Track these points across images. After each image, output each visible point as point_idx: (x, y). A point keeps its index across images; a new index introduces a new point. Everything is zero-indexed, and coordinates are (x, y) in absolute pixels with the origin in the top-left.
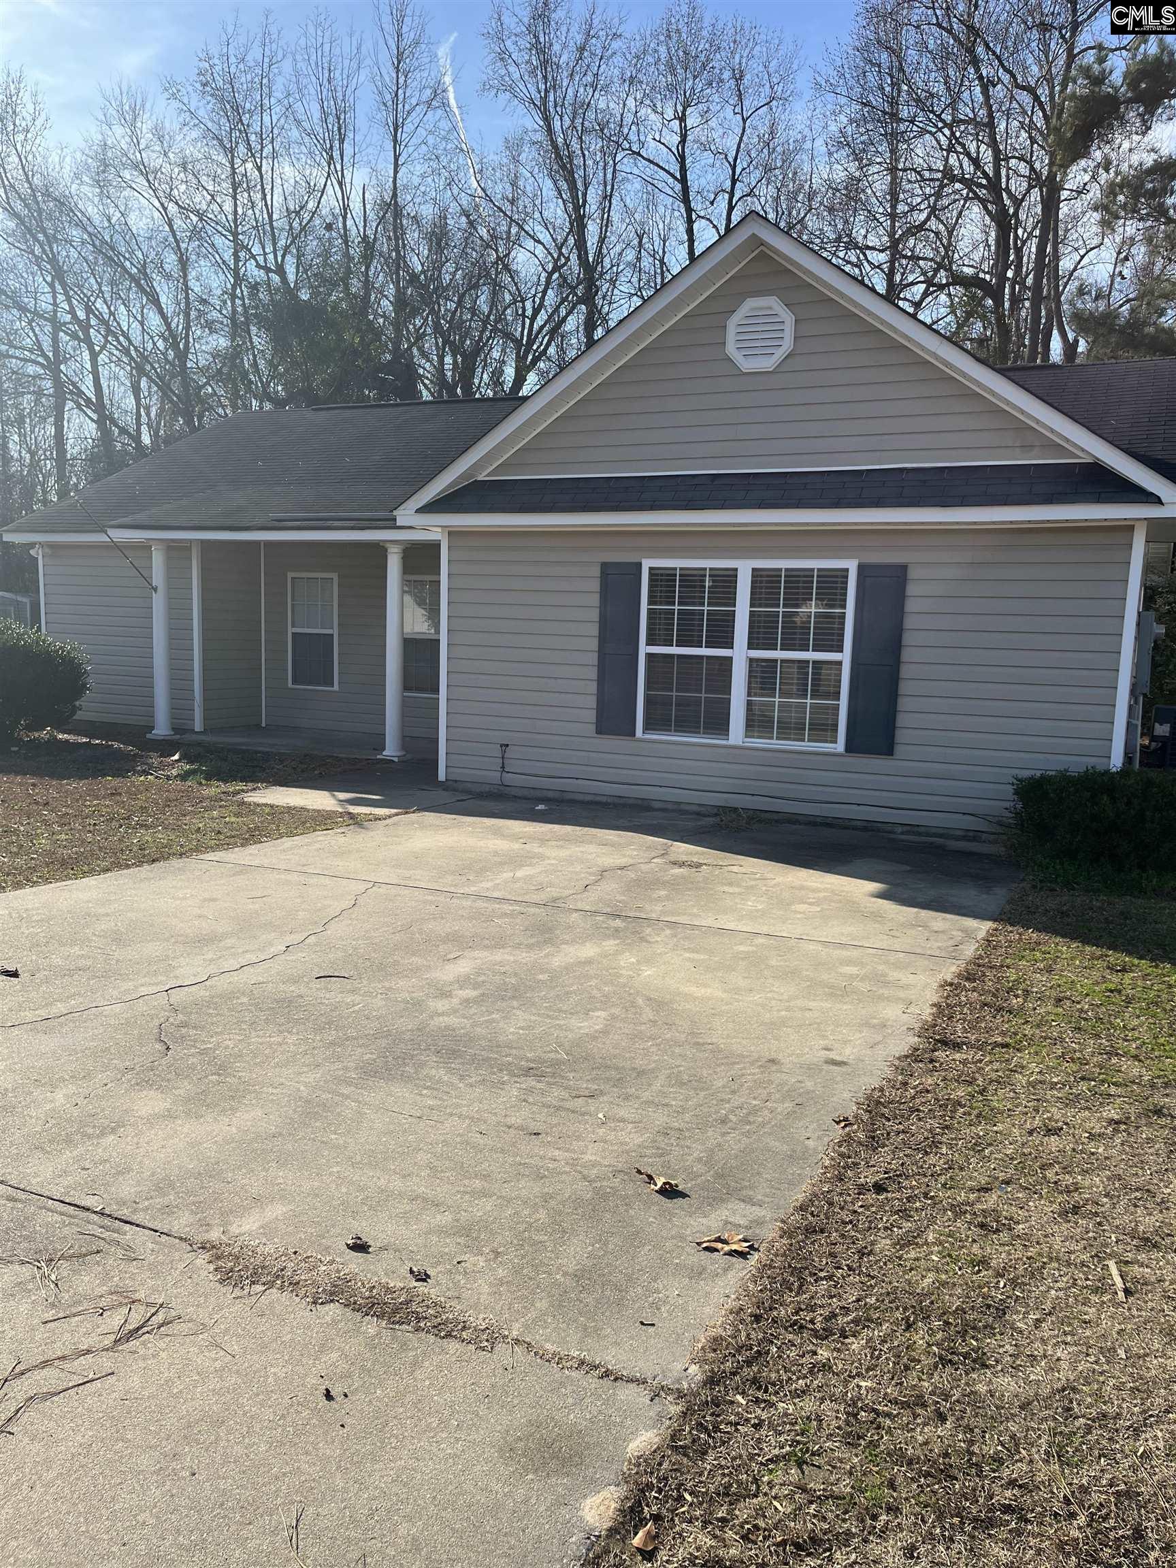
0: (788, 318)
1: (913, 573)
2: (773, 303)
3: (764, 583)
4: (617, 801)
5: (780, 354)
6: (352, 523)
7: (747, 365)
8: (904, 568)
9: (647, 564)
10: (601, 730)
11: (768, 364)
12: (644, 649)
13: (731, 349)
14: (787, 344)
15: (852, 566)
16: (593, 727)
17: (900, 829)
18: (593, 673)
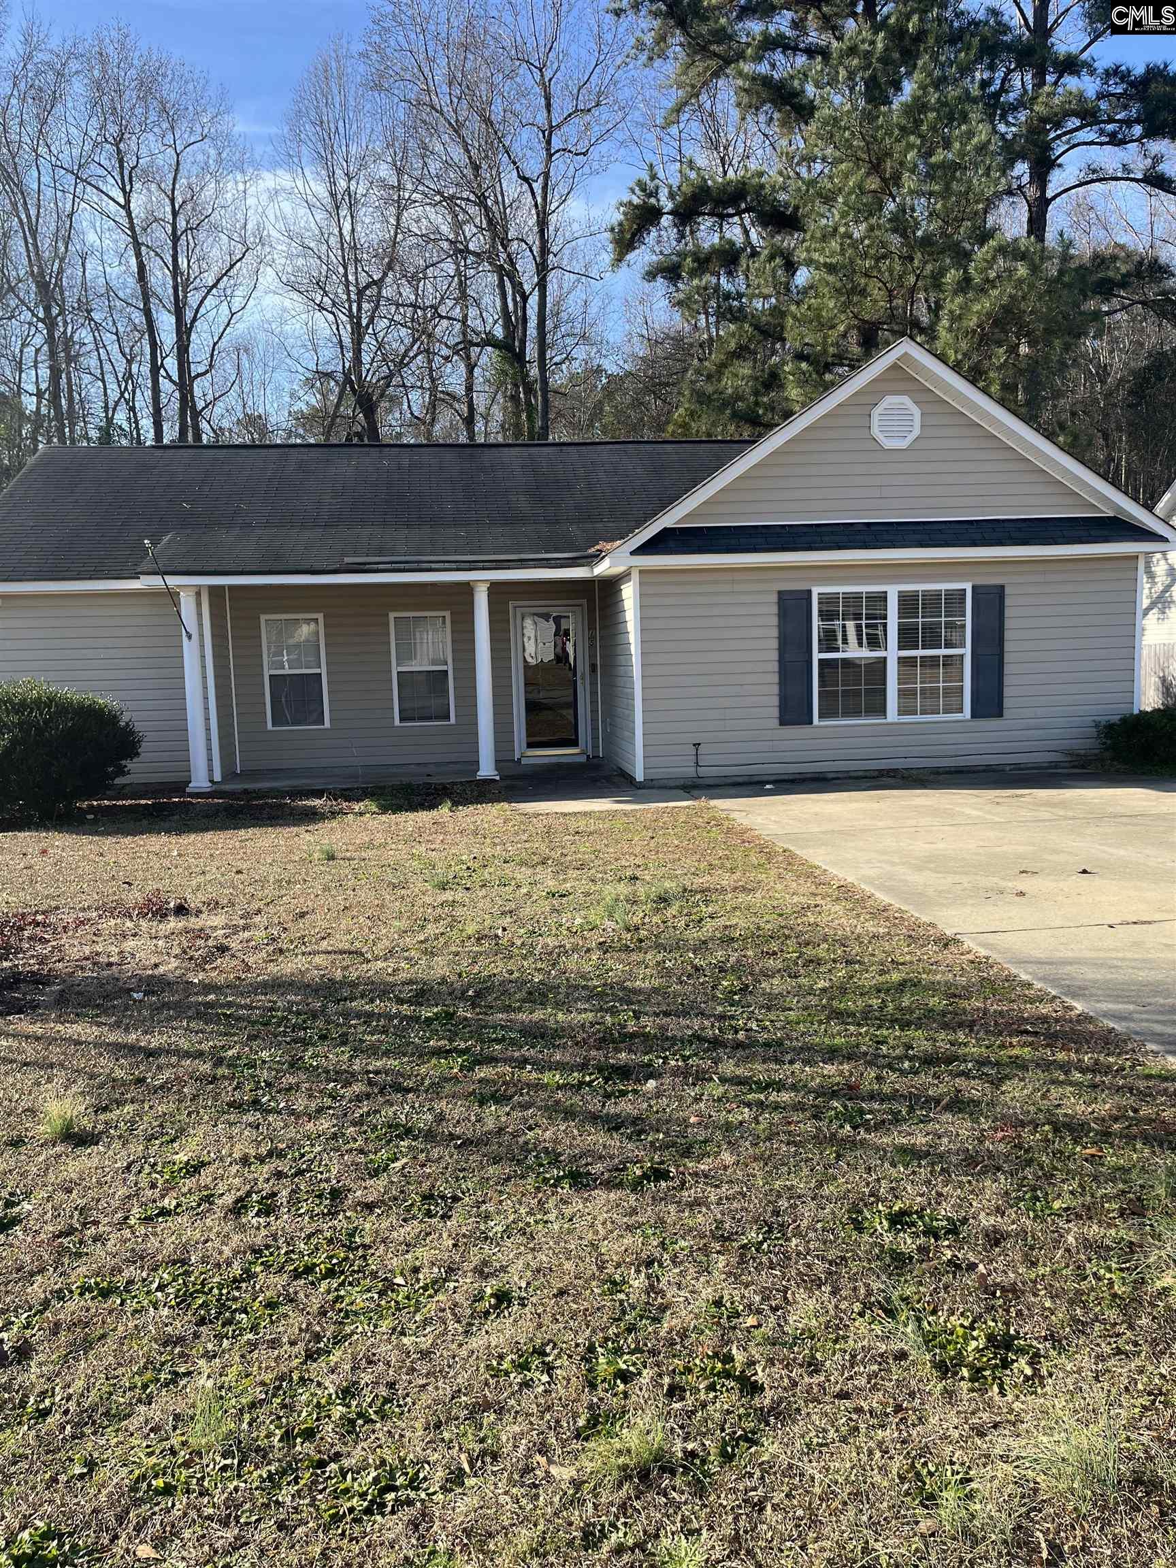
0: (916, 412)
1: (1007, 591)
2: (906, 400)
3: (908, 603)
4: (798, 776)
5: (911, 438)
6: (454, 566)
7: (888, 444)
8: (1002, 587)
9: (816, 591)
10: (783, 722)
11: (904, 444)
12: (817, 656)
13: (876, 431)
14: (917, 431)
15: (968, 587)
16: (777, 722)
17: (1008, 768)
18: (775, 678)
